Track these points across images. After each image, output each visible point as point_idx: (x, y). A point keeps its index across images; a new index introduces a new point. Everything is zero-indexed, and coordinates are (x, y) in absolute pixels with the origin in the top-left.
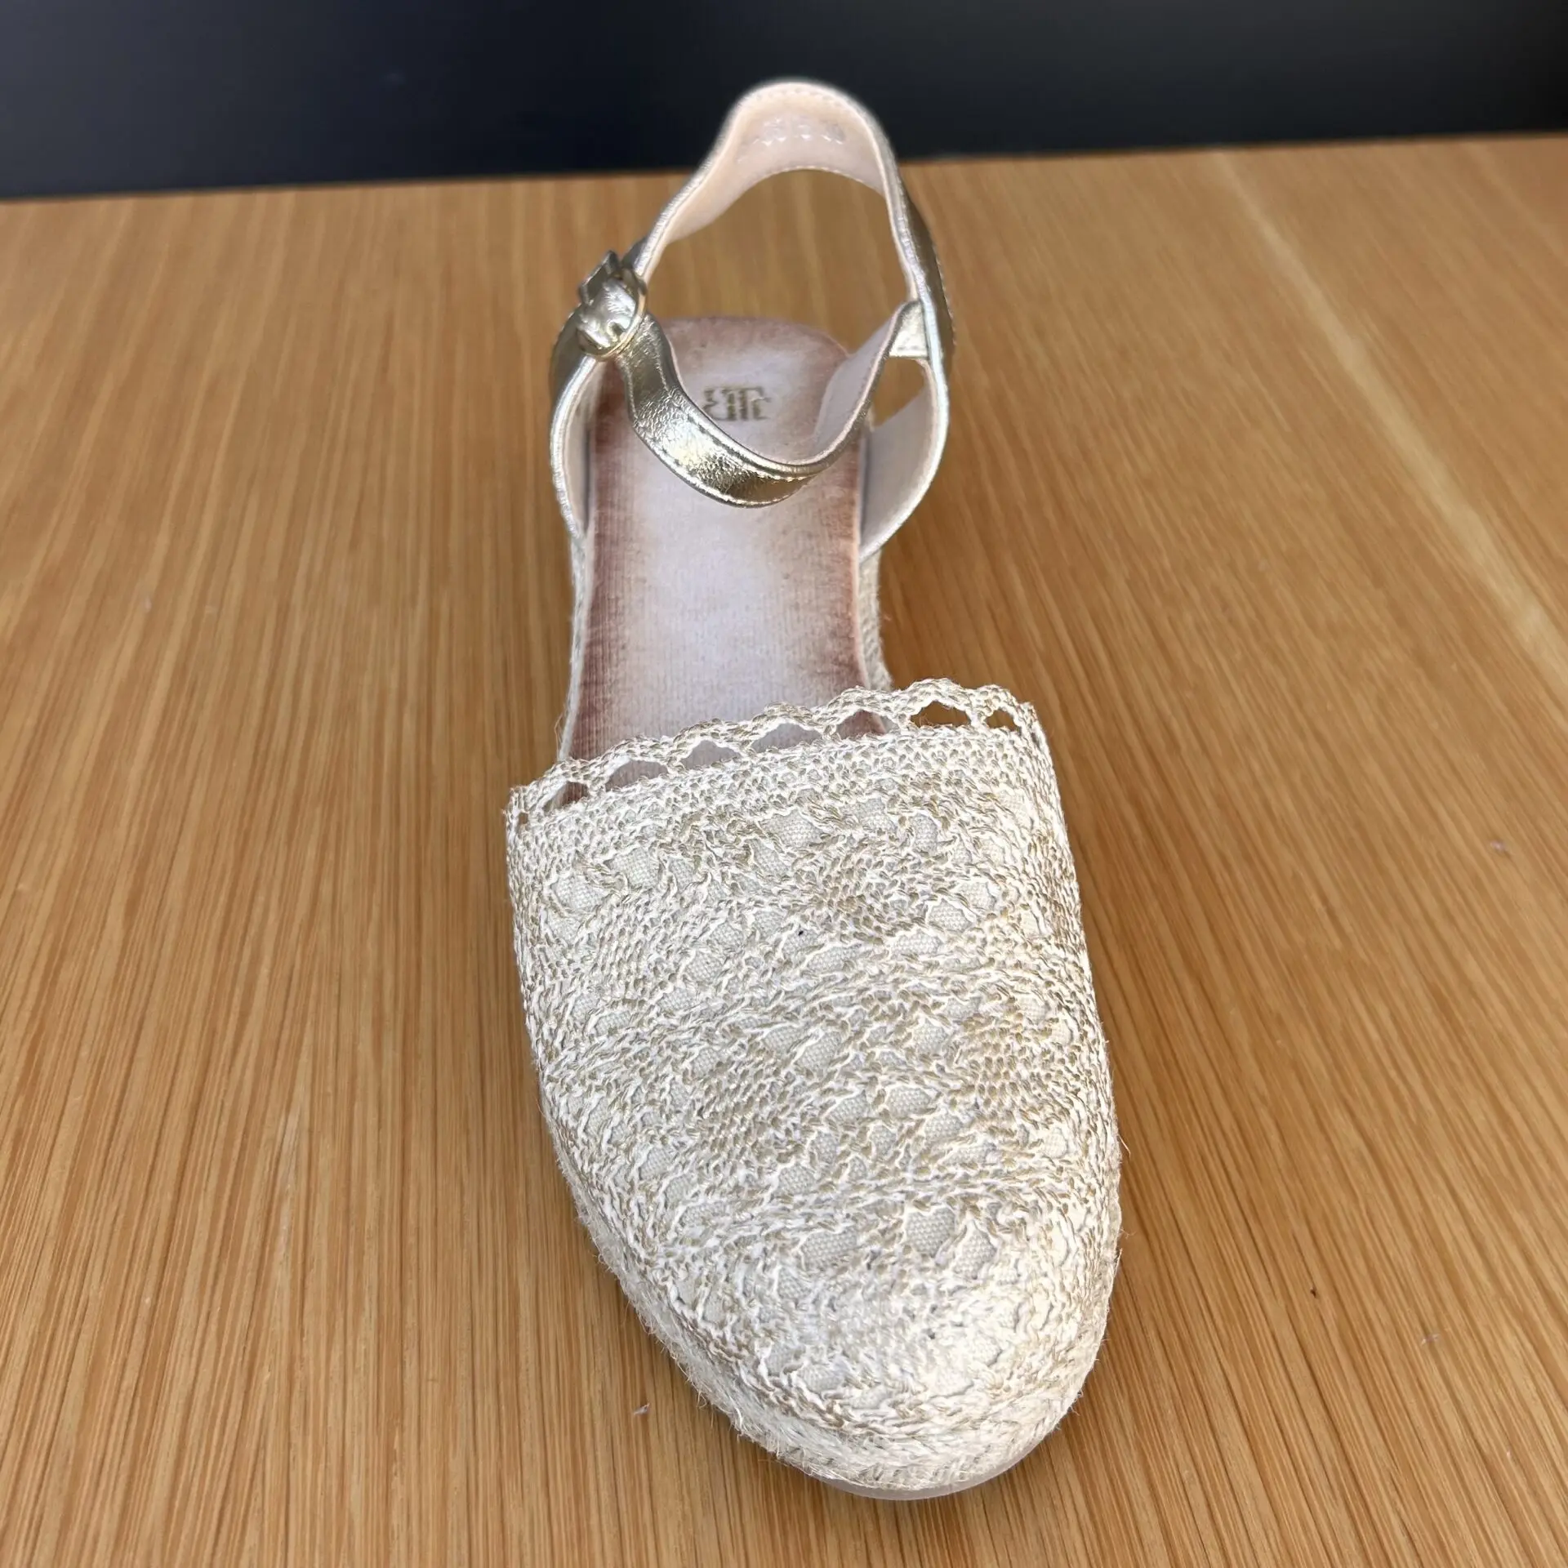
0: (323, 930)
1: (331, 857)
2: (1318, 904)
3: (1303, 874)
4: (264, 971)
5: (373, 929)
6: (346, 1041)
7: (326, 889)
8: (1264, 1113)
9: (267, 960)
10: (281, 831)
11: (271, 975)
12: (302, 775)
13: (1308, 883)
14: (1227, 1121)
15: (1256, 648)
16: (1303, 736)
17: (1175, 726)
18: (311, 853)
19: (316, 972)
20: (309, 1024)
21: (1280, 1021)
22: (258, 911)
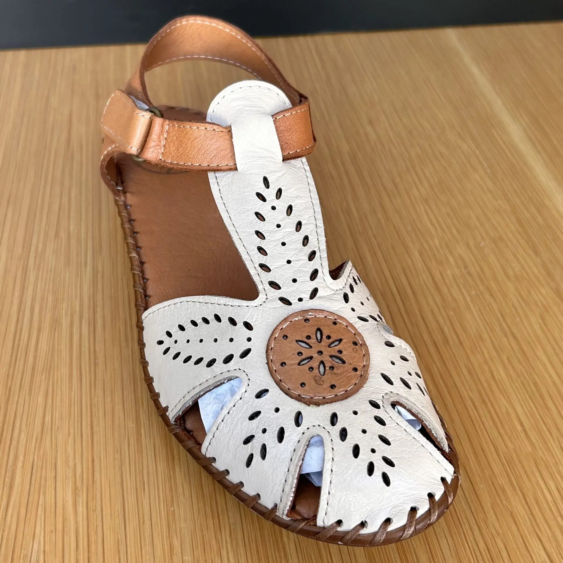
0: (47, 442)
1: (50, 401)
2: (519, 427)
3: (511, 410)
4: (20, 464)
5: (71, 440)
6: (60, 503)
7: (48, 418)
8: (499, 541)
9: (21, 458)
10: (26, 388)
11: (23, 466)
12: (35, 357)
13: (513, 416)
14: (482, 545)
15: (482, 288)
16: (506, 336)
17: (446, 330)
18: (41, 399)
19: (44, 465)
20: (42, 492)
21: (504, 490)
22: (16, 431)
